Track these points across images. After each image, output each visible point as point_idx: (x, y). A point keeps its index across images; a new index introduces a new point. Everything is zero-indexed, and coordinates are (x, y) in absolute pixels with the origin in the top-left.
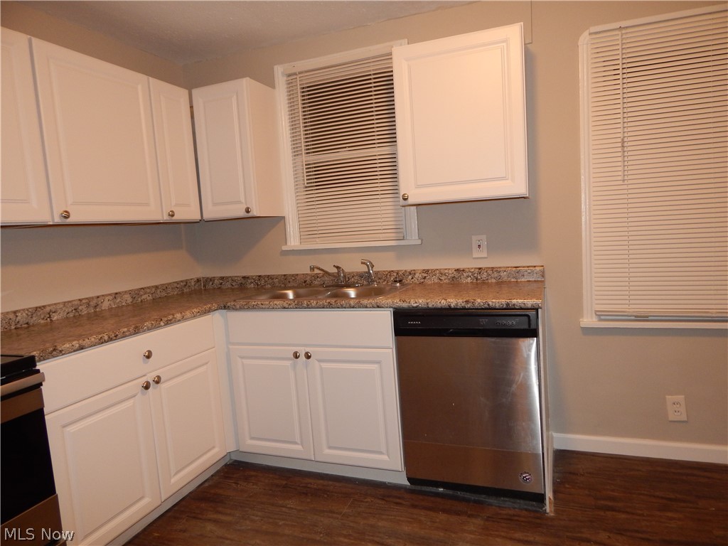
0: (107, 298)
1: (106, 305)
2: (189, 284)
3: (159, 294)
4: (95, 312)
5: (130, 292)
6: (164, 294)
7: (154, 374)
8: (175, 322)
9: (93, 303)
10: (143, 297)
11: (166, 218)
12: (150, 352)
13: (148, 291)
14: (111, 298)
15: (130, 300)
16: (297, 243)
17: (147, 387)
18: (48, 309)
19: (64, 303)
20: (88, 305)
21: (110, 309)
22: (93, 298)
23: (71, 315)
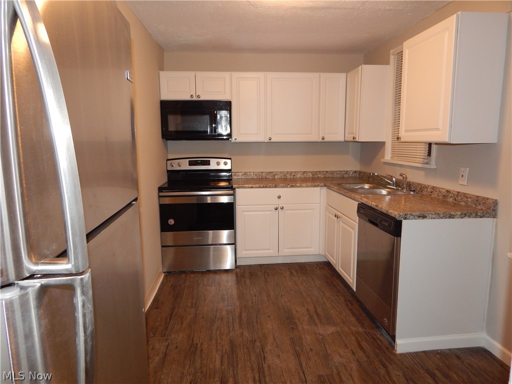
0: (299, 173)
1: (299, 176)
2: (348, 173)
3: (328, 175)
4: (293, 178)
5: (312, 172)
6: (331, 176)
7: (281, 206)
8: (296, 187)
9: (293, 174)
10: (319, 175)
11: (320, 140)
12: (280, 196)
13: (322, 173)
14: (302, 173)
15: (311, 176)
16: (389, 158)
17: (276, 209)
18: (274, 173)
19: (281, 172)
20: (291, 174)
21: (301, 178)
22: (293, 172)
23: (283, 177)
